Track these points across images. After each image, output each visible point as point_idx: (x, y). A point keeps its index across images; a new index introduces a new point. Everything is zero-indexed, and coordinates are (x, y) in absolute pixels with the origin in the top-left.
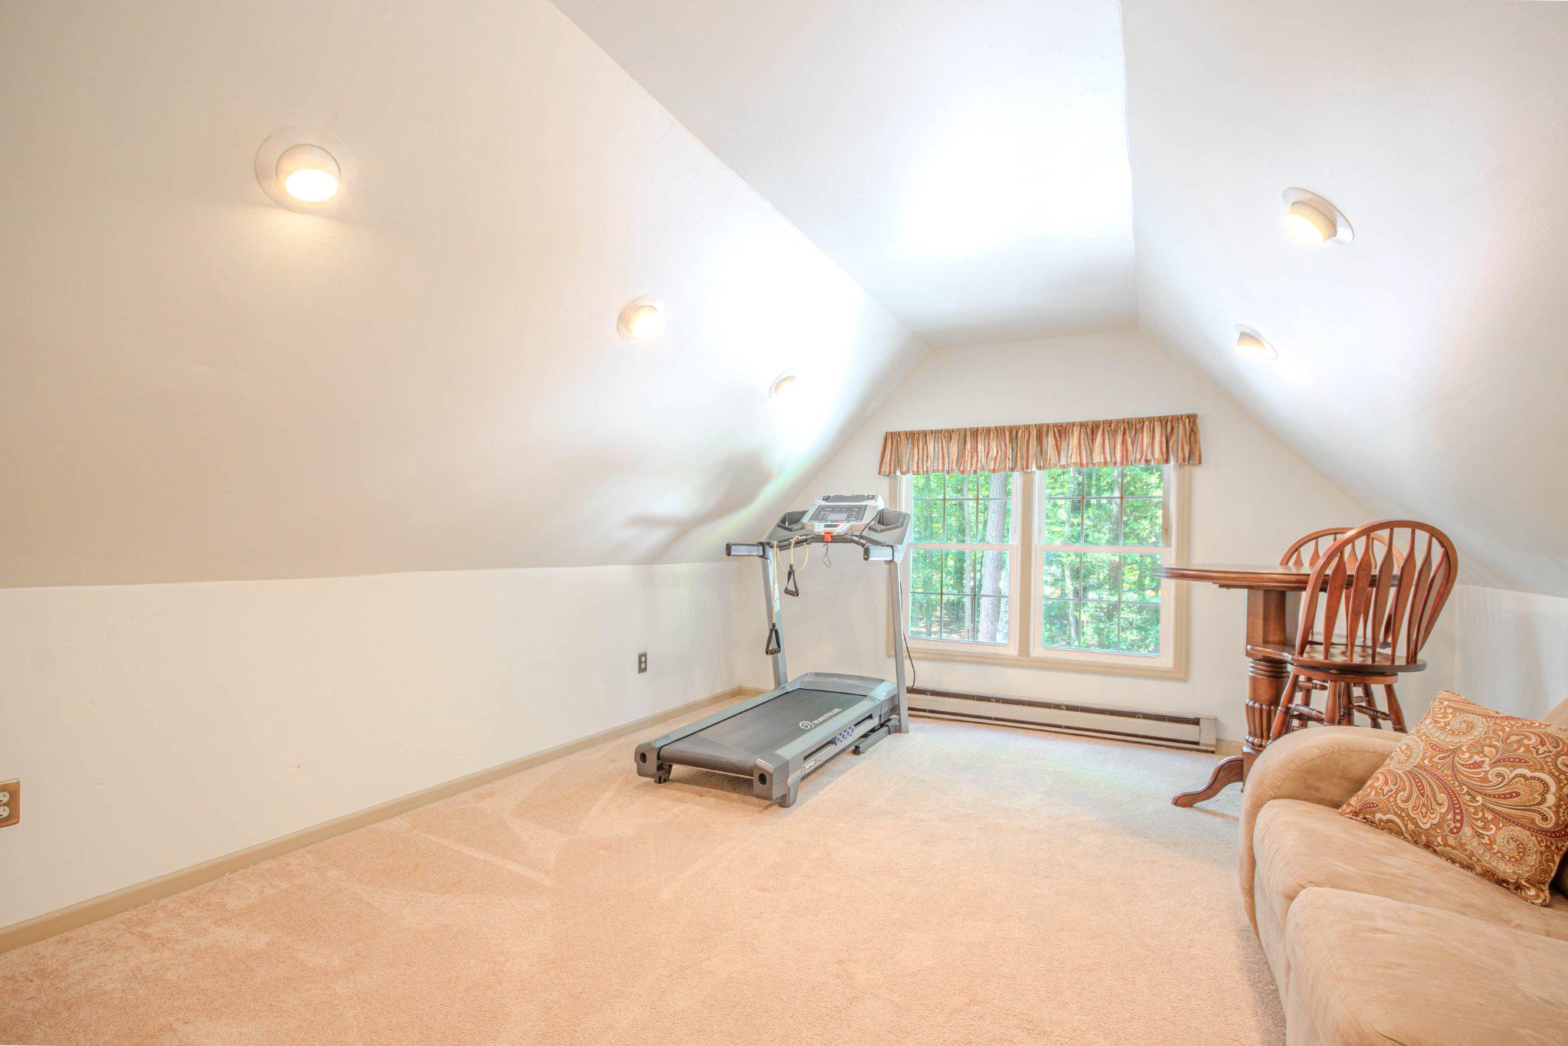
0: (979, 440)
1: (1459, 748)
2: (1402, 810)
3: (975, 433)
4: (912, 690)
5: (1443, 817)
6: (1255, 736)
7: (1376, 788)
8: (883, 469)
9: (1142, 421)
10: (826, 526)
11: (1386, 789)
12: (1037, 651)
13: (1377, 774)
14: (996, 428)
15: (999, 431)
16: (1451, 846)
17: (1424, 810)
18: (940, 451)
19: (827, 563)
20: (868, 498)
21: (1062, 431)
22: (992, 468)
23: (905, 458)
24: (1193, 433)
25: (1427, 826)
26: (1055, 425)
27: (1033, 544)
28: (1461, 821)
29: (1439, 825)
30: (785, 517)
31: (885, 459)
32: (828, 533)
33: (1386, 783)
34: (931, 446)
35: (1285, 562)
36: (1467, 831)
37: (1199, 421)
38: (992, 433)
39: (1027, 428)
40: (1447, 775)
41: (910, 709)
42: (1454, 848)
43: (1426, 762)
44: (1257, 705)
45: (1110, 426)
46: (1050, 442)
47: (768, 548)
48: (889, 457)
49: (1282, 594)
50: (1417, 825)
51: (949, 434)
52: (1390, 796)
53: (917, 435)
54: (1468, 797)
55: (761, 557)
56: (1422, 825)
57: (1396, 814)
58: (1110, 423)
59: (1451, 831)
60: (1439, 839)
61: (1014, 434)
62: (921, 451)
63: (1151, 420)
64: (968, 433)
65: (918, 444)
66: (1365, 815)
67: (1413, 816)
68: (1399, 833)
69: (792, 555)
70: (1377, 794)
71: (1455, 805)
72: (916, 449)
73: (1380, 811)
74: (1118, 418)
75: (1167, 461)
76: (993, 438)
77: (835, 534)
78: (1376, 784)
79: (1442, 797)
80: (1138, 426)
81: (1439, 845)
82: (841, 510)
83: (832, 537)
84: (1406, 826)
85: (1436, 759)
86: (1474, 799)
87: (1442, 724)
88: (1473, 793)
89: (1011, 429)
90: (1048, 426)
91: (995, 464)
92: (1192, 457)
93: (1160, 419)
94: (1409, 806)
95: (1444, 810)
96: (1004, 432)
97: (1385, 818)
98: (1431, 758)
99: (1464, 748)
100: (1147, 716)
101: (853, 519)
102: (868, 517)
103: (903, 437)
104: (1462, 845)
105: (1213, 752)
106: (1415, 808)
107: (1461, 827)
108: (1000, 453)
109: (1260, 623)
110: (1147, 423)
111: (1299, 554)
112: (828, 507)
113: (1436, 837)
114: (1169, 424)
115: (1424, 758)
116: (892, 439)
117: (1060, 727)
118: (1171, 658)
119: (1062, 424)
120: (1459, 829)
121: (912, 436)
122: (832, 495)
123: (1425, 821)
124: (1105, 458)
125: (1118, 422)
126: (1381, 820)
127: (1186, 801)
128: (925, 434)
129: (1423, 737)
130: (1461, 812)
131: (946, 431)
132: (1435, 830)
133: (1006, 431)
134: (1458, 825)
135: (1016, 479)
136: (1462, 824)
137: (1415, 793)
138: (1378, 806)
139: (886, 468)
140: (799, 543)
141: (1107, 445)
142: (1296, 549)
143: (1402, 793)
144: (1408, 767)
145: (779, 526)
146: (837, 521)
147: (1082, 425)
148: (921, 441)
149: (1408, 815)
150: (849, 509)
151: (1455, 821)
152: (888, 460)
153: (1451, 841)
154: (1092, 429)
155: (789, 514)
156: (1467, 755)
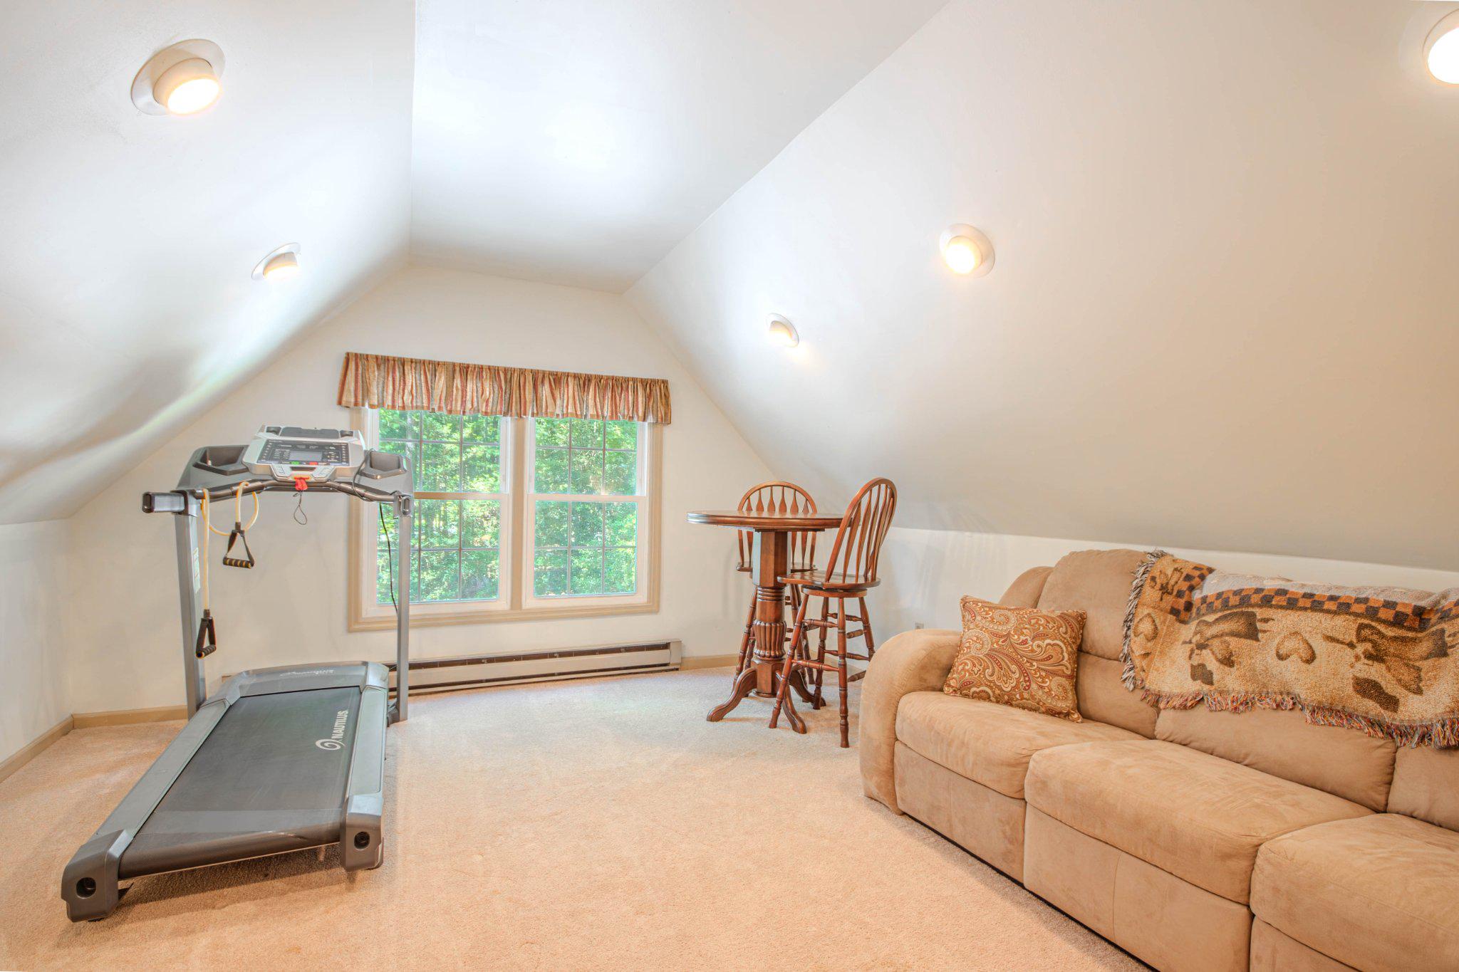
0: (469, 377)
1: (1009, 633)
2: (990, 682)
3: (465, 370)
4: (413, 666)
5: (1018, 682)
6: (765, 649)
7: (968, 670)
8: (344, 399)
9: (627, 380)
10: (294, 469)
11: (976, 669)
12: (530, 601)
13: (961, 658)
14: (489, 368)
15: (494, 372)
16: (1025, 699)
17: (1005, 679)
18: (423, 384)
19: (302, 519)
20: (343, 434)
21: (557, 379)
22: (484, 410)
23: (375, 390)
24: (666, 397)
25: (1009, 689)
26: (551, 373)
27: (525, 492)
28: (1029, 681)
29: (1016, 687)
30: (206, 452)
31: (346, 386)
32: (301, 478)
33: (974, 665)
34: (410, 379)
35: (741, 508)
36: (1034, 686)
37: (670, 387)
38: (484, 373)
39: (522, 372)
40: (1011, 652)
41: (411, 688)
42: (1027, 700)
43: (995, 645)
44: (767, 625)
45: (600, 381)
46: (545, 391)
47: (191, 499)
48: (353, 384)
49: (784, 534)
50: (1001, 690)
51: (435, 366)
52: (980, 674)
53: (392, 362)
54: (1028, 664)
55: (180, 513)
56: (1004, 689)
57: (987, 685)
58: (601, 378)
59: (1025, 689)
60: (1018, 696)
61: (509, 377)
62: (397, 383)
63: (634, 380)
64: (458, 369)
65: (394, 372)
66: (963, 691)
67: (999, 684)
68: (988, 698)
69: (237, 508)
70: (970, 674)
71: (1024, 672)
72: (390, 379)
73: (974, 686)
74: (608, 375)
75: (644, 420)
76: (487, 378)
77: (312, 480)
78: (966, 668)
79: (1014, 667)
80: (624, 385)
81: (1017, 699)
82: (307, 447)
83: (307, 483)
84: (994, 692)
85: (1000, 643)
86: (1032, 665)
87: (990, 619)
88: (1030, 660)
89: (506, 370)
90: (544, 372)
91: (487, 405)
92: (665, 419)
93: (642, 381)
94: (995, 677)
95: (1017, 676)
96: (499, 373)
97: (978, 690)
98: (997, 643)
99: (1012, 633)
100: (628, 649)
101: (333, 460)
102: (356, 461)
103: (373, 363)
104: (1033, 697)
105: (677, 669)
106: (999, 678)
107: (1030, 685)
108: (492, 395)
109: (772, 558)
110: (631, 383)
111: (749, 500)
112: (284, 442)
113: (1015, 695)
114: (648, 384)
115: (992, 644)
116: (354, 362)
117: (553, 675)
118: (646, 595)
119: (557, 372)
120: (1029, 686)
121: (384, 362)
122: (282, 427)
123: (1006, 686)
124: (597, 412)
125: (608, 378)
126: (974, 692)
127: (718, 715)
128: (403, 362)
129: (984, 629)
130: (1028, 675)
131: (430, 362)
132: (1014, 690)
133: (501, 373)
134: (1028, 684)
135: (507, 425)
136: (1030, 682)
137: (997, 669)
138: (973, 682)
139: (349, 398)
140: (247, 492)
141: (598, 399)
142: (747, 498)
143: (987, 670)
144: (985, 651)
145: (197, 466)
146: (308, 463)
147: (576, 376)
148: (397, 370)
149: (995, 684)
150: (321, 448)
151: (1025, 681)
152: (352, 388)
153: (1026, 695)
154: (585, 381)
155: (212, 449)
156: (1016, 637)
